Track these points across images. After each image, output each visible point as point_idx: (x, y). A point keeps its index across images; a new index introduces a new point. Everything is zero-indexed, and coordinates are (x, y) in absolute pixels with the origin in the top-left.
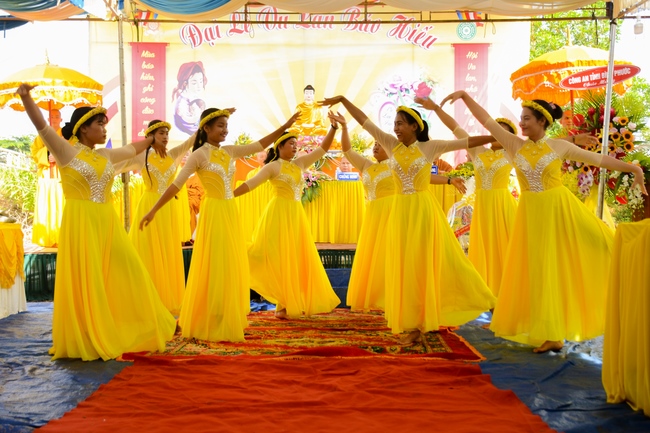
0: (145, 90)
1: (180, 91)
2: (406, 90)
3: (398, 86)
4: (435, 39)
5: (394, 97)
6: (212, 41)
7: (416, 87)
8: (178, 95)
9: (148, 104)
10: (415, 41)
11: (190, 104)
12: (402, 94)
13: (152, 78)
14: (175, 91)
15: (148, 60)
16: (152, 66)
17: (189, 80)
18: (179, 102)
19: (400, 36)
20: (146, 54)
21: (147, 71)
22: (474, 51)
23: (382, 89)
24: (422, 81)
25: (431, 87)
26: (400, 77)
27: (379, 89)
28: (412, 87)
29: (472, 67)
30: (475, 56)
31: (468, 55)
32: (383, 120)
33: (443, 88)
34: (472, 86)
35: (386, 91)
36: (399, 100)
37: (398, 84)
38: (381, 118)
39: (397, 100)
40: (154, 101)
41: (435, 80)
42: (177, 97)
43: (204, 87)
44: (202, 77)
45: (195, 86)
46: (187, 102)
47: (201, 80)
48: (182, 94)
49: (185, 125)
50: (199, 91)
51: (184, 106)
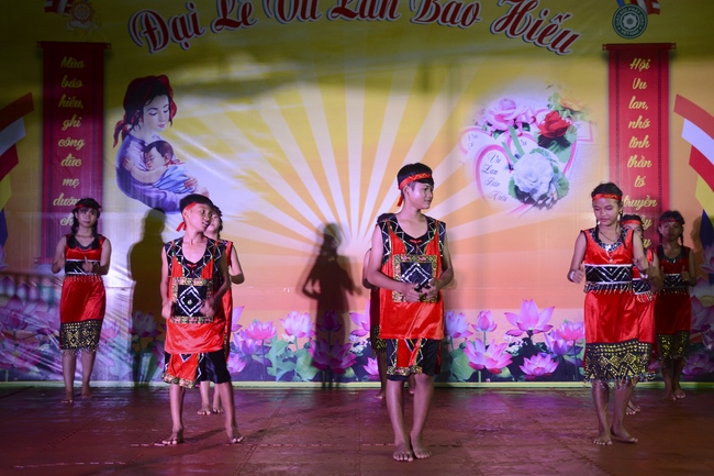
0: (66, 125)
1: (129, 127)
2: (525, 125)
3: (511, 118)
4: (574, 37)
5: (501, 138)
6: (186, 40)
7: (541, 119)
8: (126, 134)
9: (72, 150)
10: (540, 40)
11: (146, 149)
12: (517, 131)
13: (78, 104)
14: (120, 127)
15: (73, 74)
16: (80, 85)
17: (145, 109)
18: (126, 146)
19: (512, 32)
20: (69, 62)
21: (70, 92)
22: (644, 58)
23: (482, 123)
24: (553, 109)
25: (568, 120)
26: (513, 103)
27: (477, 124)
28: (535, 120)
29: (640, 84)
30: (646, 66)
31: (632, 65)
32: (484, 177)
33: (590, 122)
34: (641, 117)
35: (489, 127)
36: (512, 142)
37: (510, 115)
38: (481, 173)
39: (509, 142)
40: (82, 145)
41: (575, 108)
42: (123, 138)
43: (170, 120)
44: (167, 102)
45: (156, 118)
46: (141, 147)
47: (167, 108)
48: (132, 133)
49: (136, 186)
50: (161, 126)
51: (135, 153)
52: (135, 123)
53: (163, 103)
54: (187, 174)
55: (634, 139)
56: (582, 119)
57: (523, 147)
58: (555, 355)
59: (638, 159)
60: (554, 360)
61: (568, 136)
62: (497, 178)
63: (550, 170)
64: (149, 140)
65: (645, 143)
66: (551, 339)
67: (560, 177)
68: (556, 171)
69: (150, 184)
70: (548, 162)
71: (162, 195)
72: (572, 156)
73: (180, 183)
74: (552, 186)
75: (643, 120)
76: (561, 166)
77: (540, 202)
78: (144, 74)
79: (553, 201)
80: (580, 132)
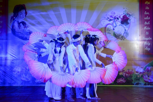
1: (15, 18)
2: (118, 18)
5: (112, 22)
7: (122, 17)
8: (14, 19)
11: (19, 24)
12: (116, 20)
13: (1, 11)
14: (12, 18)
16: (2, 6)
22: (149, 1)
23: (106, 18)
24: (125, 14)
25: (128, 17)
26: (114, 13)
27: (105, 18)
28: (120, 17)
29: (147, 8)
30: (149, 3)
31: (145, 3)
32: (107, 32)
33: (134, 18)
34: (147, 17)
35: (108, 19)
36: (114, 23)
37: (114, 16)
38: (106, 31)
39: (113, 23)
40: (2, 22)
41: (130, 14)
42: (13, 21)
43: (26, 16)
44: (25, 11)
45: (22, 15)
46: (18, 23)
47: (25, 13)
48: (15, 19)
49: (16, 33)
50: (23, 18)
51: (16, 25)
52: (16, 17)
53: (23, 11)
54: (30, 30)
55: (146, 22)
56: (132, 17)
57: (117, 24)
58: (125, 78)
59: (147, 27)
60: (125, 79)
61: (129, 21)
62: (110, 32)
63: (124, 30)
64: (20, 21)
65: (149, 23)
66: (124, 74)
67: (127, 32)
68: (125, 30)
69: (20, 33)
70: (123, 28)
71: (23, 36)
72: (130, 27)
73: (28, 32)
74: (125, 34)
75: (148, 17)
76: (127, 29)
77: (121, 38)
78: (18, 4)
79: (125, 38)
80: (131, 20)
